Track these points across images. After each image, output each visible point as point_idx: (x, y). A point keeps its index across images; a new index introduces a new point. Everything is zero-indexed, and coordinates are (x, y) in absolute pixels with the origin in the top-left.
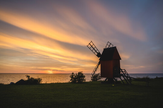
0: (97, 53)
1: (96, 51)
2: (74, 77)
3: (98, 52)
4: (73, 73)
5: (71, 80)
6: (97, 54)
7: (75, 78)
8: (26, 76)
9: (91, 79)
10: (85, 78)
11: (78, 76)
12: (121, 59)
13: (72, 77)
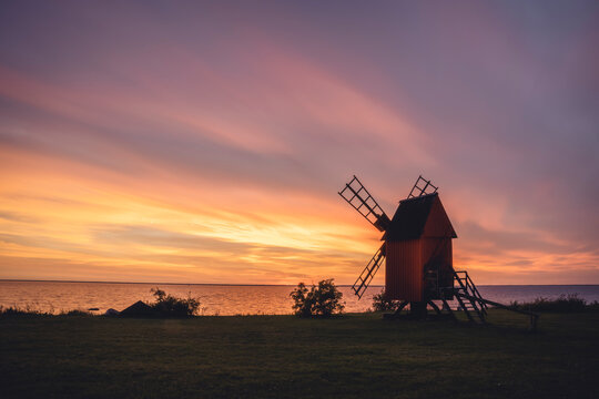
0: (377, 216)
1: (371, 211)
2: (306, 295)
3: (381, 214)
4: (301, 285)
6: (374, 220)
7: (309, 302)
8: (152, 290)
9: (374, 305)
10: (340, 302)
11: (318, 293)
12: (456, 237)
13: (298, 297)
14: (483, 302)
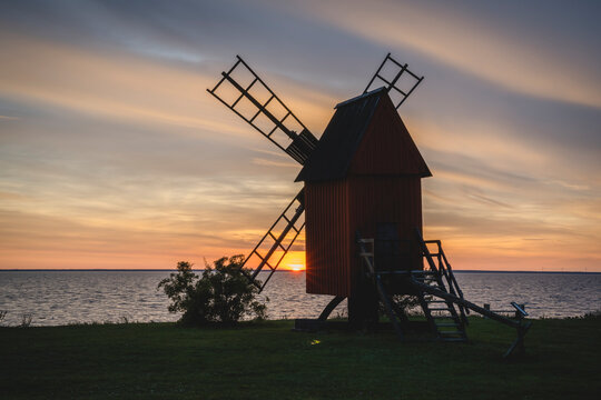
0: (291, 134)
1: (279, 124)
4: (184, 267)
5: (171, 309)
6: (287, 141)
10: (258, 298)
11: (215, 281)
12: (428, 174)
13: (179, 289)
14: (465, 305)
